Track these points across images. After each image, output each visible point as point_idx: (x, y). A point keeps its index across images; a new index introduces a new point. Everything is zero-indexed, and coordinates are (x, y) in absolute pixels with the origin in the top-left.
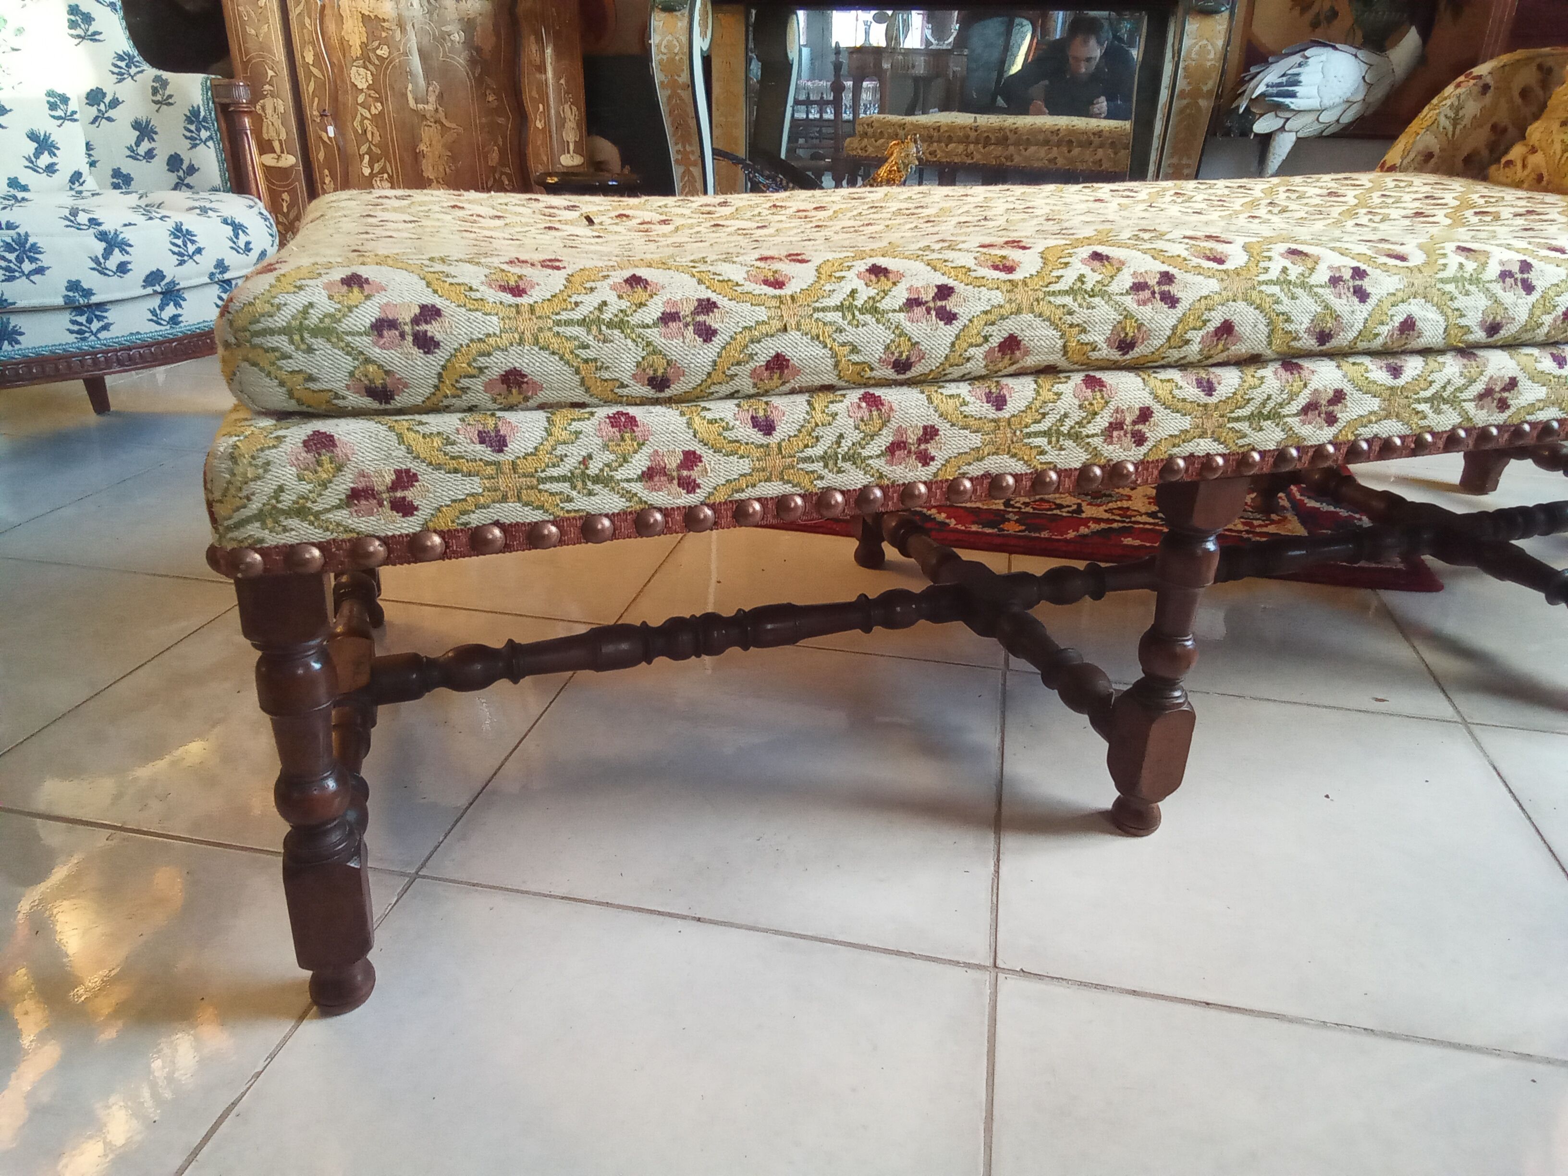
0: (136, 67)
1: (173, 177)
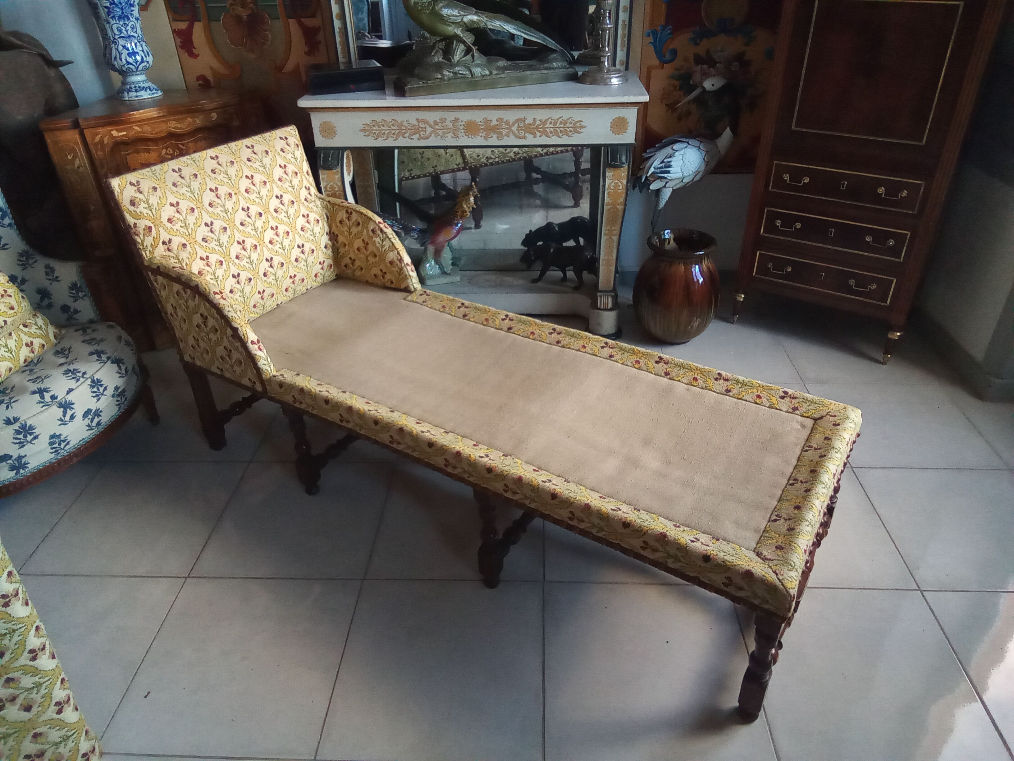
0: (32, 258)
1: (65, 316)
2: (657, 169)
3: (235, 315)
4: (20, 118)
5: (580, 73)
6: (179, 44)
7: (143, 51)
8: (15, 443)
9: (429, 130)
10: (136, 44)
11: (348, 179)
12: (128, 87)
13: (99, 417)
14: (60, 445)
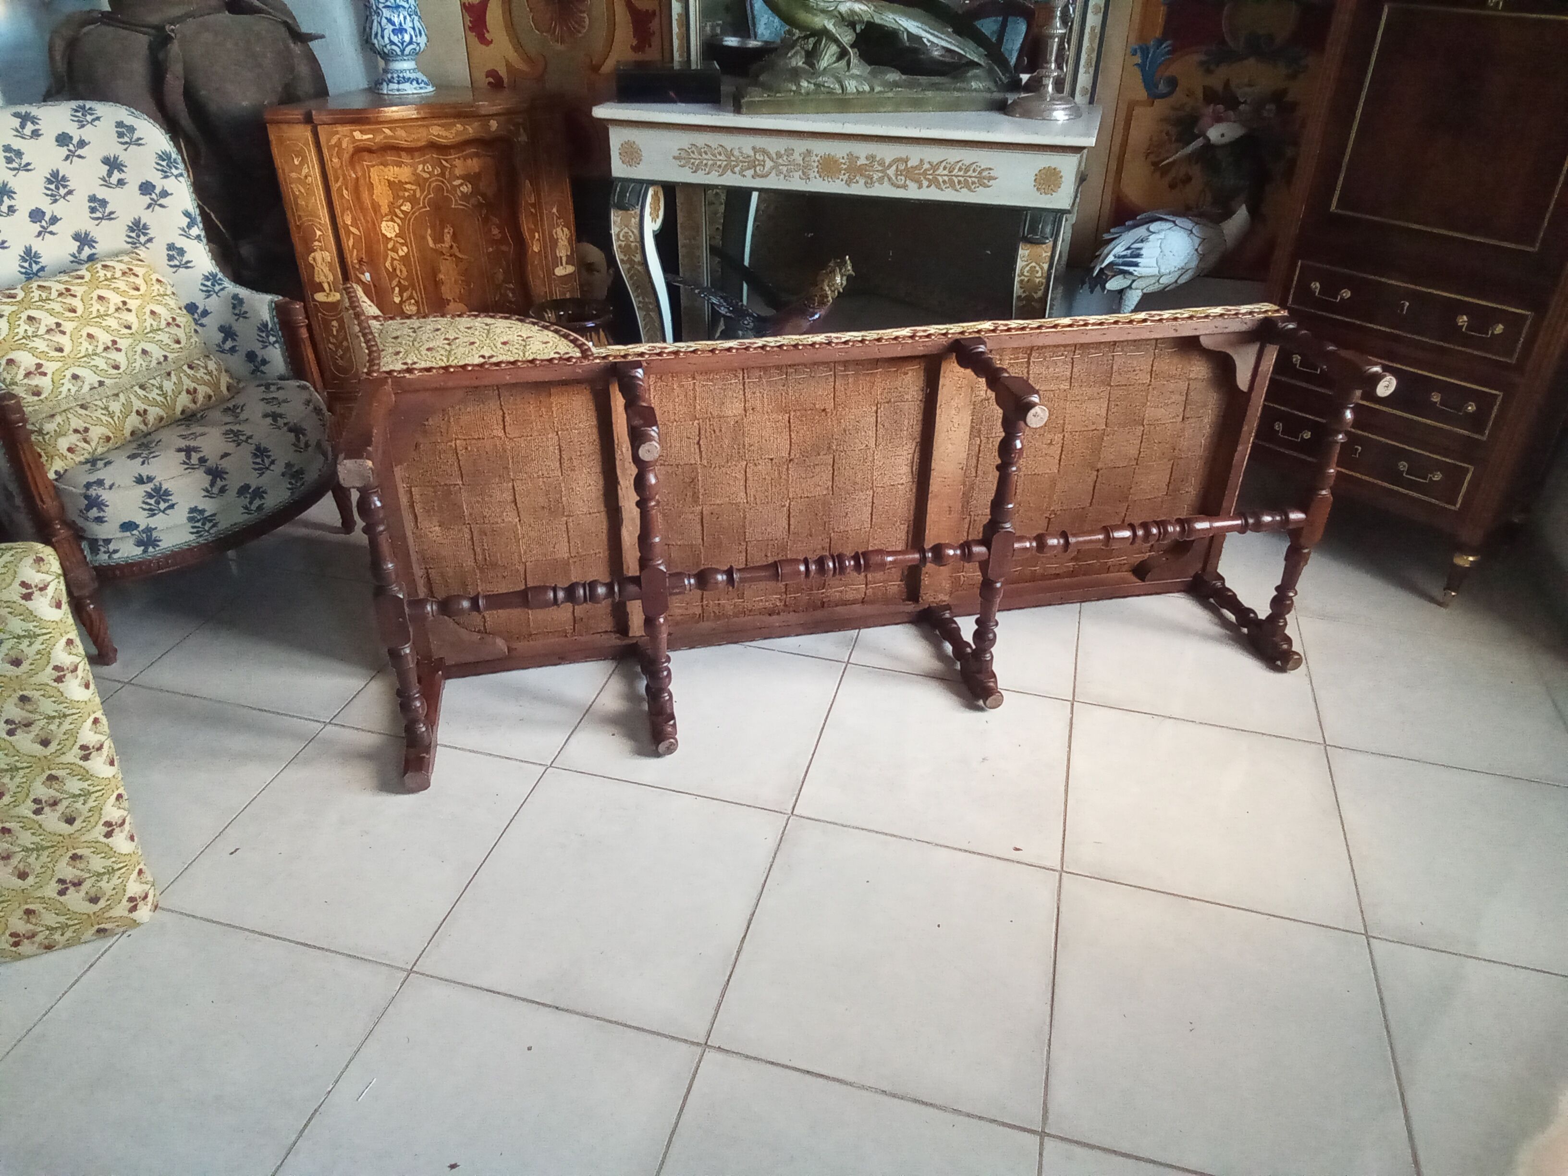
0: (219, 284)
1: (248, 366)
2: (1119, 257)
4: (244, 104)
5: (1010, 102)
6: (468, 23)
7: (414, 28)
8: (144, 509)
9: (769, 164)
10: (405, 18)
11: (651, 227)
12: (389, 76)
13: (262, 497)
14: (204, 524)
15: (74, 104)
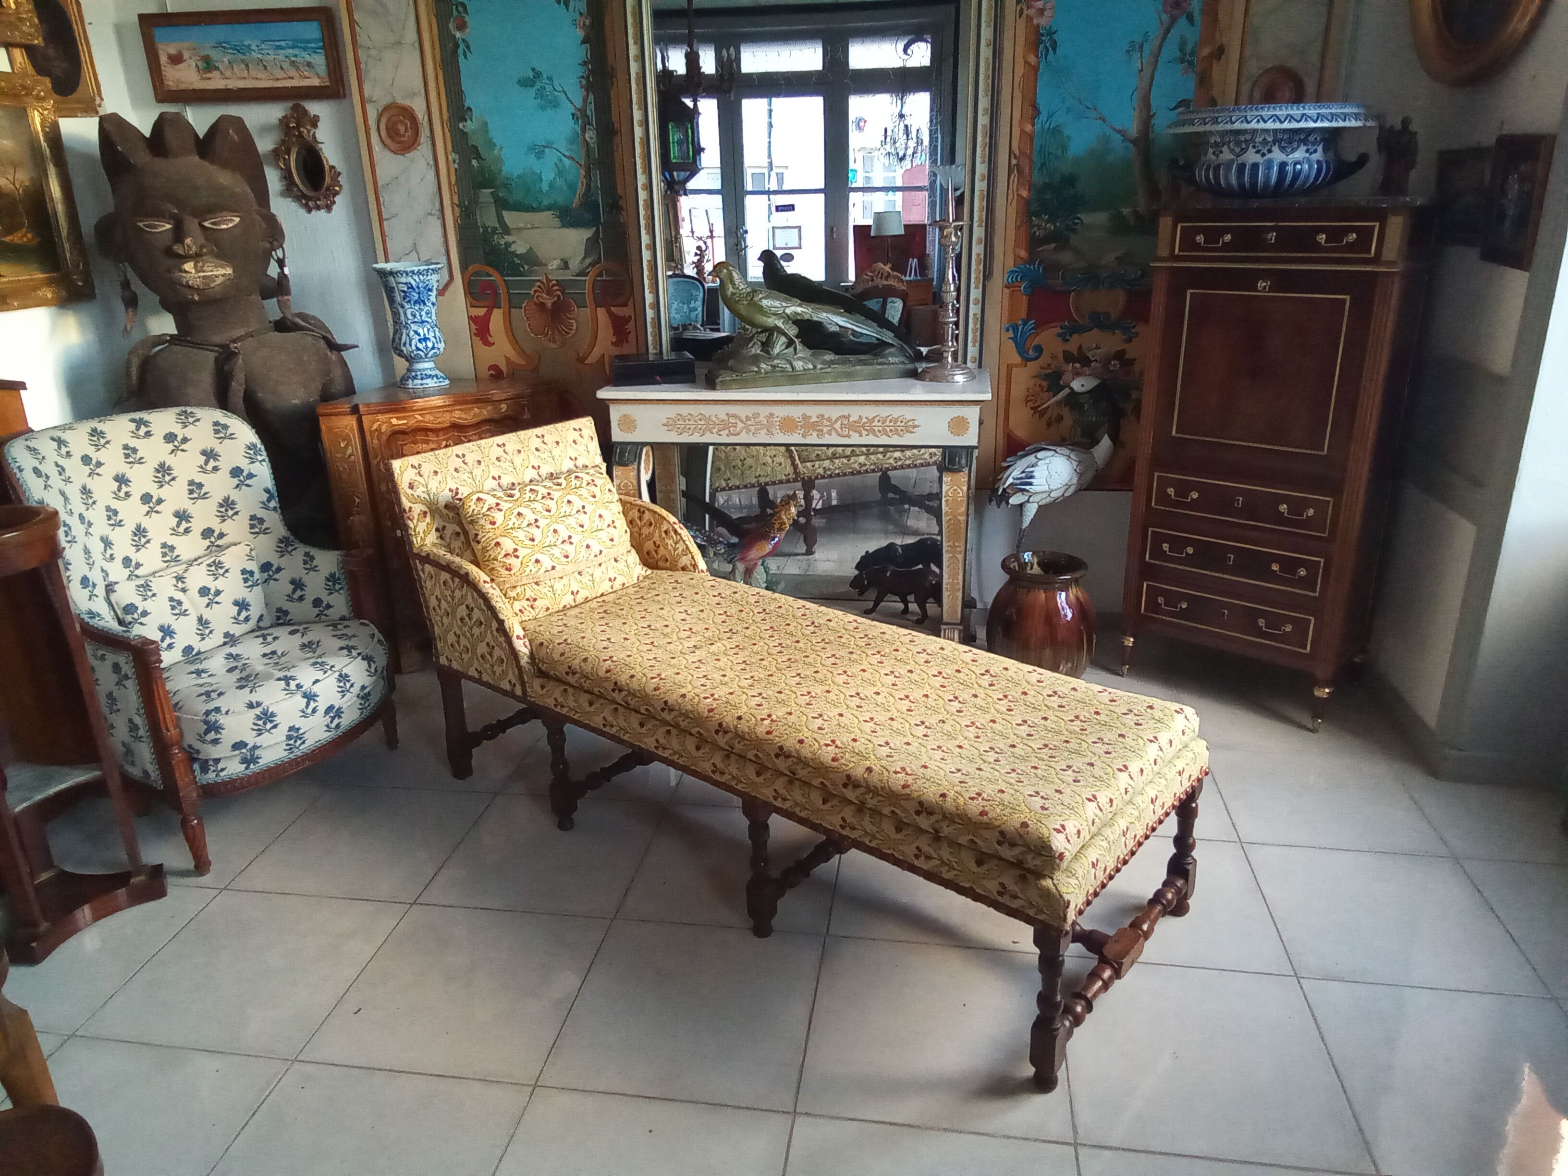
1: (316, 611)
2: (1017, 479)
3: (503, 606)
5: (920, 370)
6: (474, 331)
8: (253, 730)
9: (740, 425)
10: (428, 330)
11: (645, 477)
12: (414, 374)
13: (340, 717)
14: (295, 742)
15: (177, 410)
